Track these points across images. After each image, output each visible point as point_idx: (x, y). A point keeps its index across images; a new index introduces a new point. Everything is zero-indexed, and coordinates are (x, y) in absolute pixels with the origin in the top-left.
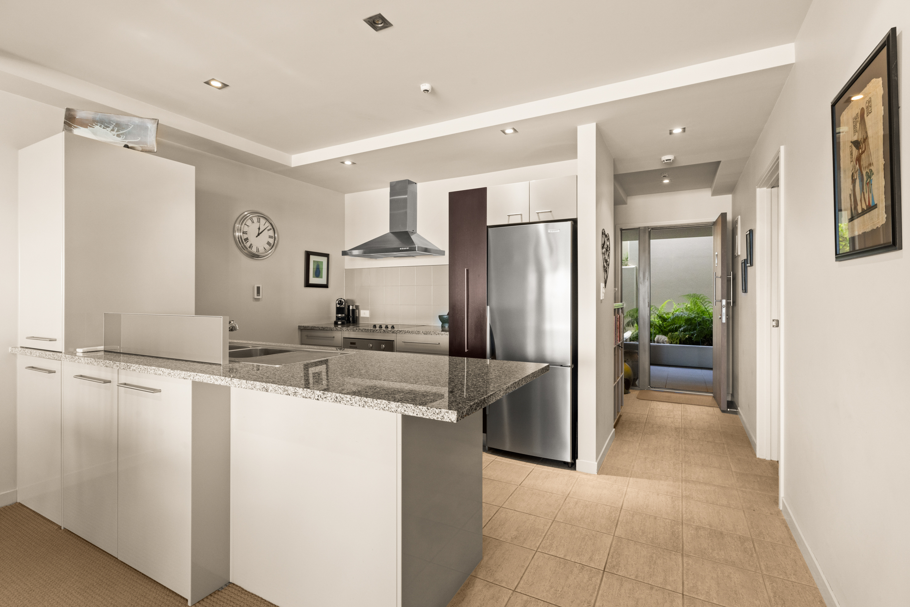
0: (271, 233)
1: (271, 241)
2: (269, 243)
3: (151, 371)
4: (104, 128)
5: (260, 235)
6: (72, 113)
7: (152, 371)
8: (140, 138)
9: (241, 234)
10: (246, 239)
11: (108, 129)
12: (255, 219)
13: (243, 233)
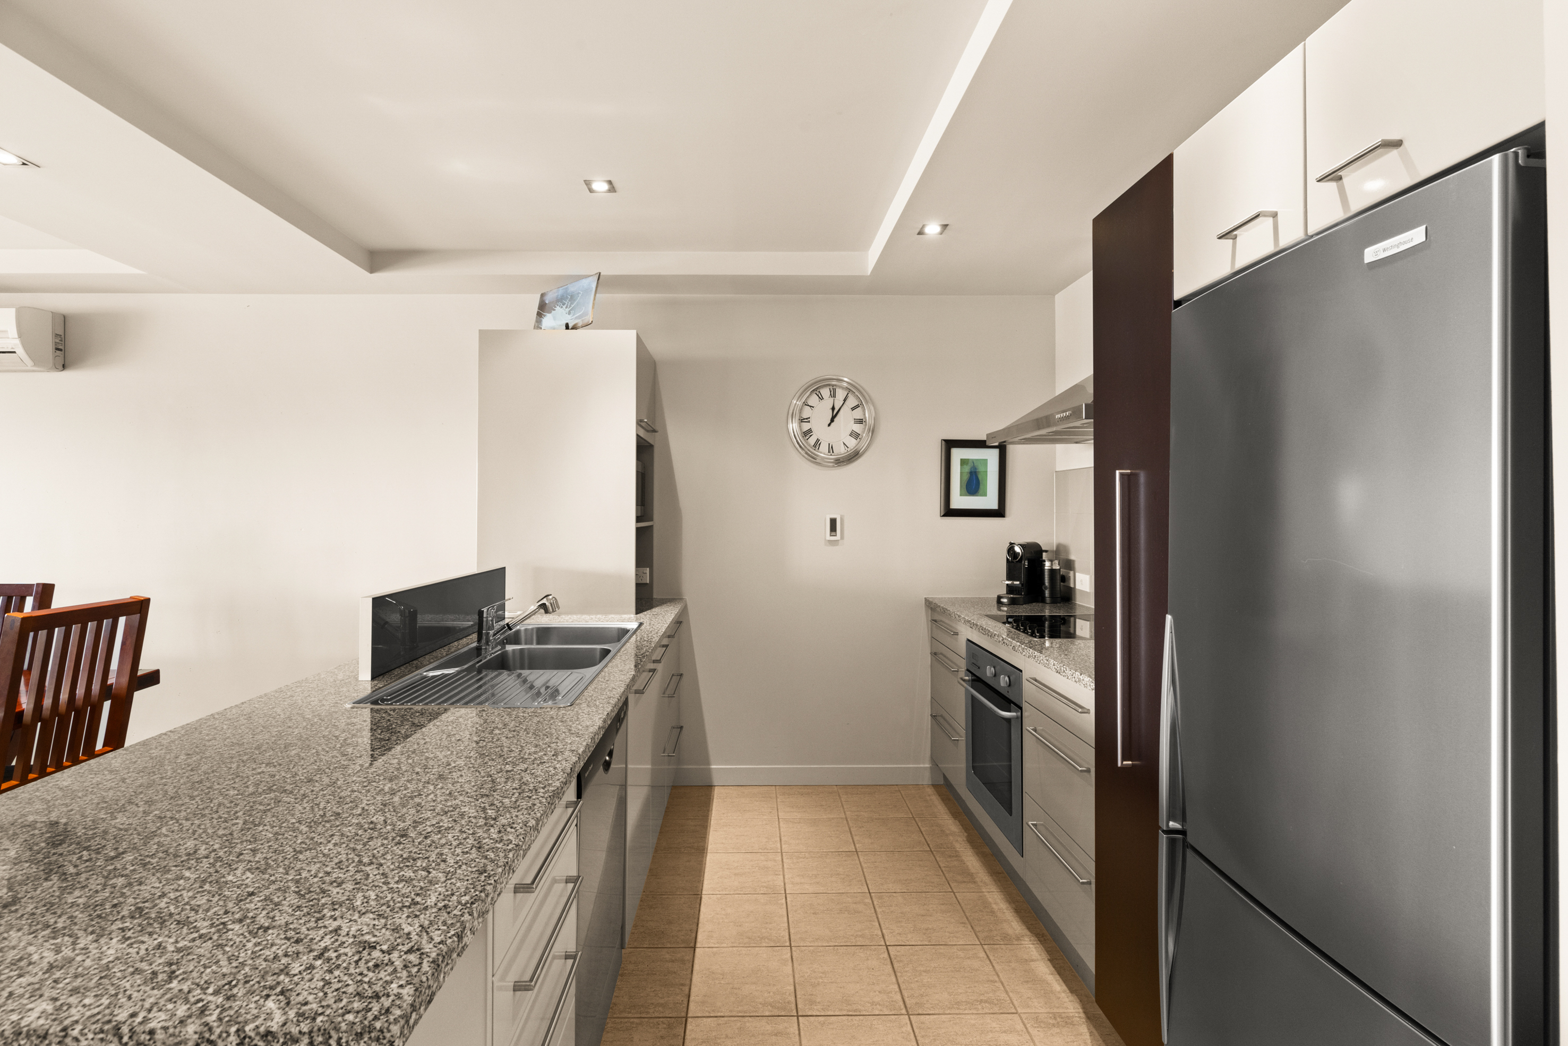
0: (859, 413)
1: (860, 428)
2: (852, 433)
4: (561, 308)
5: (835, 420)
6: (544, 298)
8: (584, 308)
9: (797, 423)
11: (564, 307)
12: (825, 392)
13: (802, 420)
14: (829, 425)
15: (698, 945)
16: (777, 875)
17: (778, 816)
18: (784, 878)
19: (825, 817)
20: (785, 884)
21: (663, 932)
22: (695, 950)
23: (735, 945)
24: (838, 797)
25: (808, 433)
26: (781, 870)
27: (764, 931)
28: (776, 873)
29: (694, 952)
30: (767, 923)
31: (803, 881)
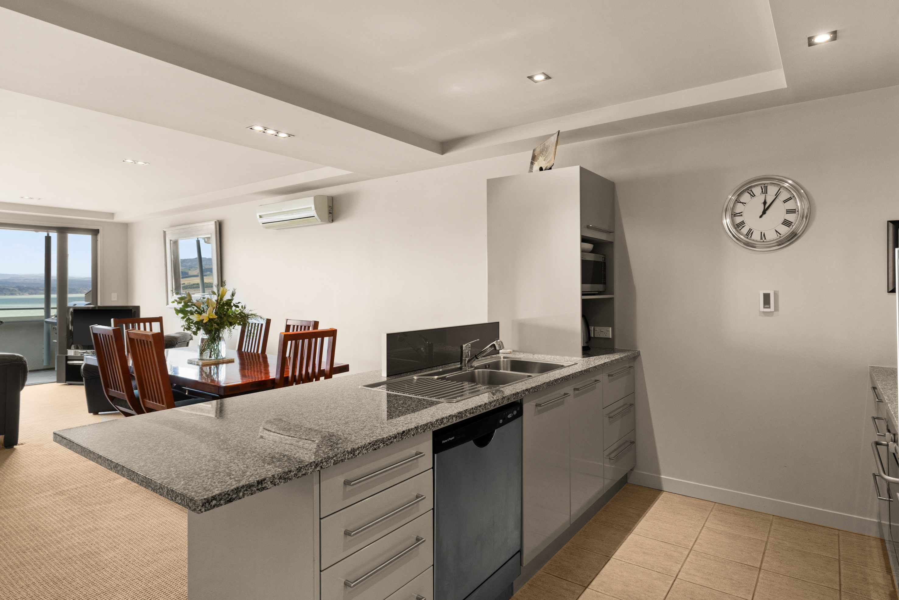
2: (786, 223)
4: (542, 157)
6: (535, 152)
10: (741, 224)
12: (757, 191)
13: (734, 215)
14: (761, 217)
15: (590, 587)
16: (677, 563)
17: (705, 524)
18: (682, 567)
19: (747, 536)
20: (679, 571)
21: (571, 571)
22: (586, 589)
23: (616, 596)
24: (769, 524)
25: (739, 226)
26: (683, 561)
27: (643, 595)
28: (677, 562)
29: (584, 590)
30: (648, 591)
31: (696, 574)
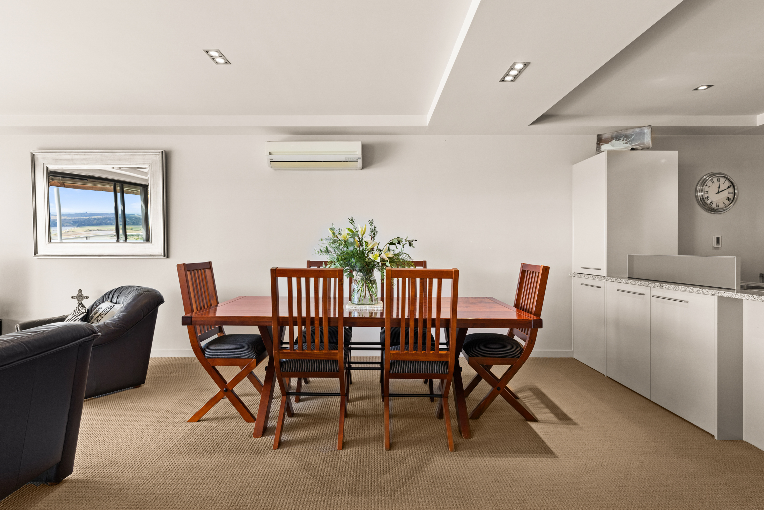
0: (731, 190)
1: (731, 196)
2: (728, 199)
3: (681, 289)
4: (618, 141)
5: (720, 193)
6: (600, 137)
7: (683, 289)
8: (640, 141)
9: (703, 194)
10: (707, 198)
11: (620, 140)
12: (715, 180)
13: (704, 192)
14: (716, 194)
